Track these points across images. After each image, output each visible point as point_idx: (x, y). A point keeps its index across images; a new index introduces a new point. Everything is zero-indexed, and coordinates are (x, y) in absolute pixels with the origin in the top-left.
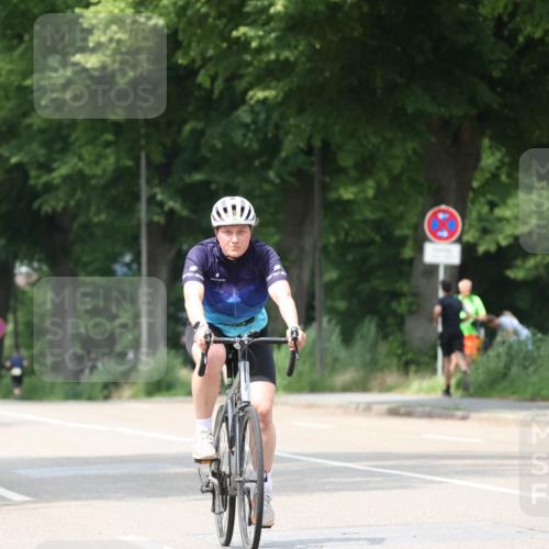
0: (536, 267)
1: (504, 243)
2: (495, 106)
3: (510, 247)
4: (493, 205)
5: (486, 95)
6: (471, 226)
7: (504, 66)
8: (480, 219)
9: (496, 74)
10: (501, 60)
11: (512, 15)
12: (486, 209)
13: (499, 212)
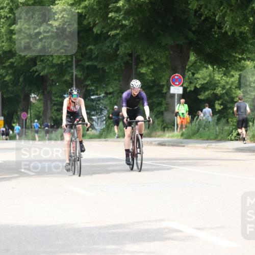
0: (208, 95)
1: (198, 87)
2: (195, 39)
3: (200, 87)
4: (193, 74)
5: (191, 35)
6: (186, 81)
7: (197, 26)
8: (189, 79)
10: (196, 24)
11: (200, 8)
12: (191, 75)
13: (196, 76)
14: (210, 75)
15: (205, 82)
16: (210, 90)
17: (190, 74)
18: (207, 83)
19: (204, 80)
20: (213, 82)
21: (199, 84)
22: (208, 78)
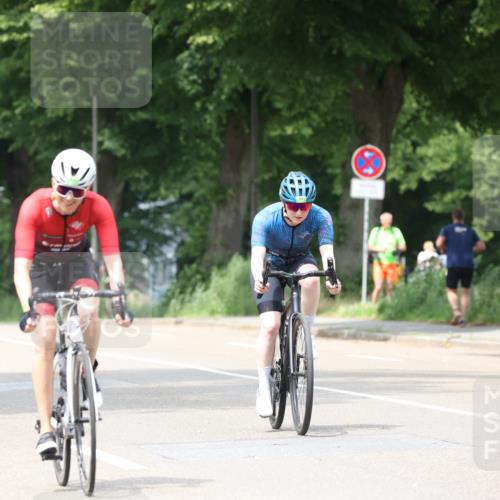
0: (453, 202)
1: (427, 178)
2: (417, 54)
3: (433, 182)
4: (415, 145)
5: (409, 43)
6: (397, 165)
7: (427, 17)
8: (405, 158)
9: (420, 24)
10: (423, 12)
12: (410, 150)
13: (421, 151)
14: (459, 150)
15: (446, 166)
16: (460, 187)
17: (406, 147)
18: (450, 171)
19: (444, 161)
20: (467, 168)
21: (430, 172)
22: (453, 158)
